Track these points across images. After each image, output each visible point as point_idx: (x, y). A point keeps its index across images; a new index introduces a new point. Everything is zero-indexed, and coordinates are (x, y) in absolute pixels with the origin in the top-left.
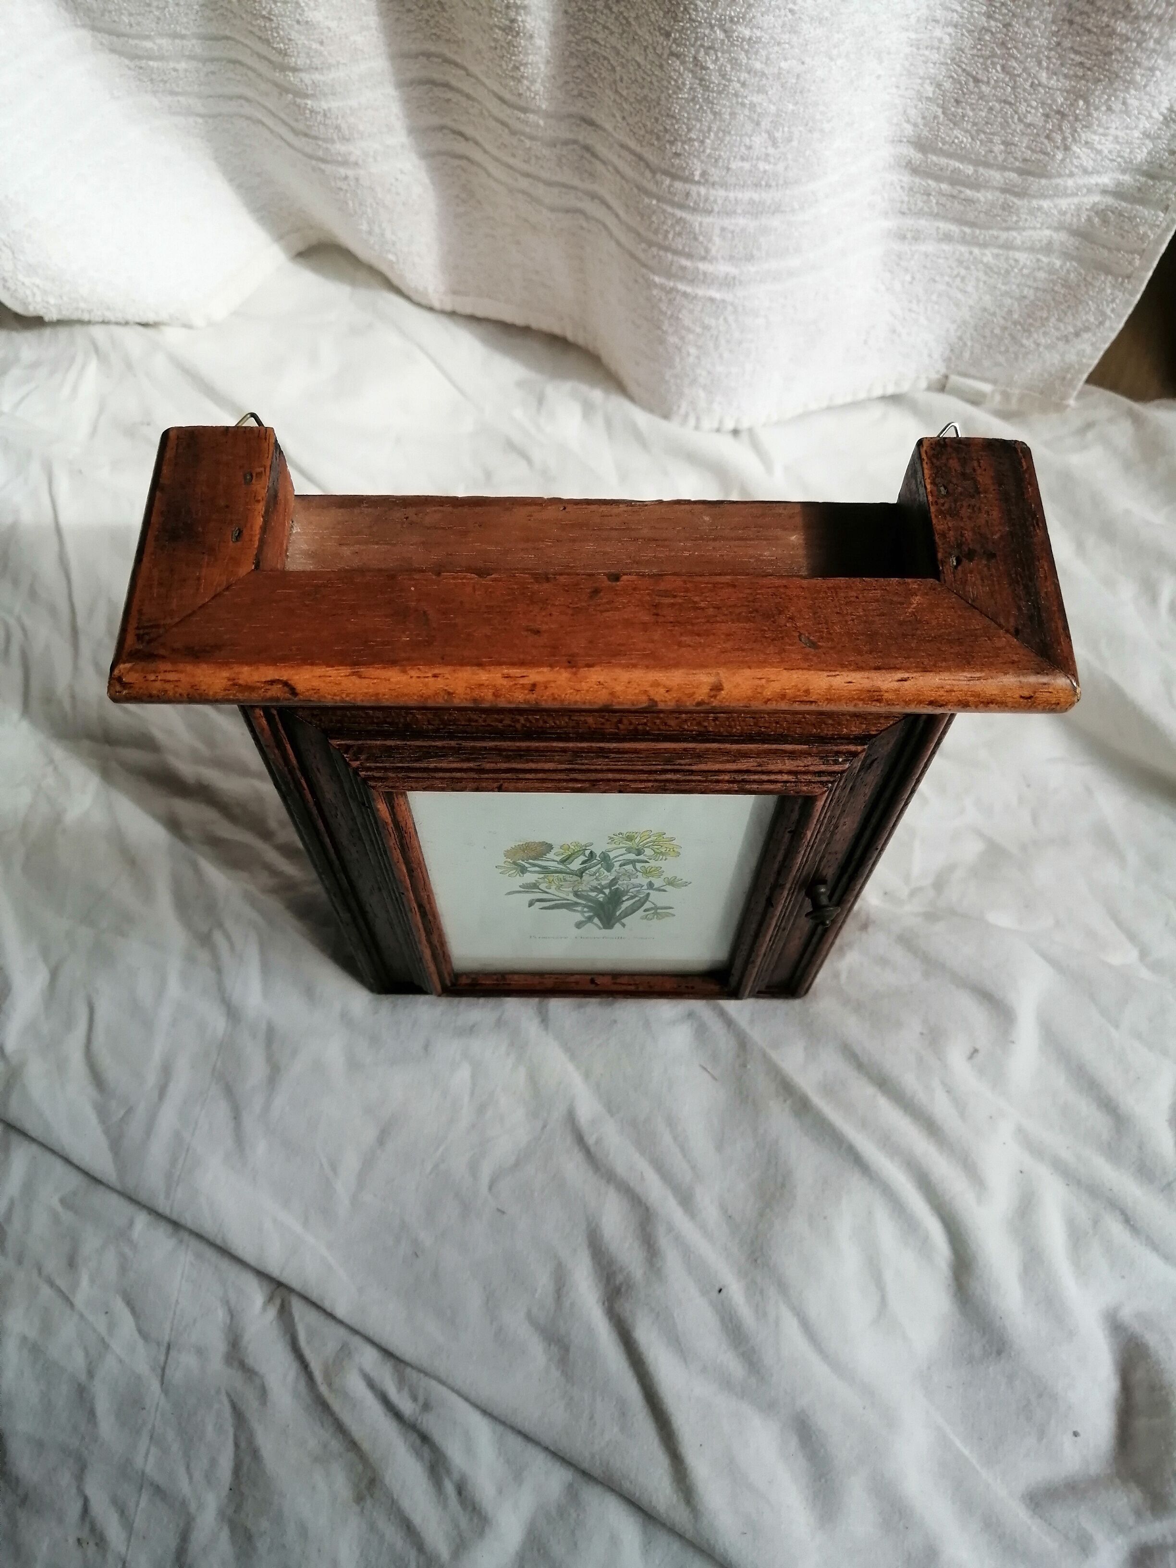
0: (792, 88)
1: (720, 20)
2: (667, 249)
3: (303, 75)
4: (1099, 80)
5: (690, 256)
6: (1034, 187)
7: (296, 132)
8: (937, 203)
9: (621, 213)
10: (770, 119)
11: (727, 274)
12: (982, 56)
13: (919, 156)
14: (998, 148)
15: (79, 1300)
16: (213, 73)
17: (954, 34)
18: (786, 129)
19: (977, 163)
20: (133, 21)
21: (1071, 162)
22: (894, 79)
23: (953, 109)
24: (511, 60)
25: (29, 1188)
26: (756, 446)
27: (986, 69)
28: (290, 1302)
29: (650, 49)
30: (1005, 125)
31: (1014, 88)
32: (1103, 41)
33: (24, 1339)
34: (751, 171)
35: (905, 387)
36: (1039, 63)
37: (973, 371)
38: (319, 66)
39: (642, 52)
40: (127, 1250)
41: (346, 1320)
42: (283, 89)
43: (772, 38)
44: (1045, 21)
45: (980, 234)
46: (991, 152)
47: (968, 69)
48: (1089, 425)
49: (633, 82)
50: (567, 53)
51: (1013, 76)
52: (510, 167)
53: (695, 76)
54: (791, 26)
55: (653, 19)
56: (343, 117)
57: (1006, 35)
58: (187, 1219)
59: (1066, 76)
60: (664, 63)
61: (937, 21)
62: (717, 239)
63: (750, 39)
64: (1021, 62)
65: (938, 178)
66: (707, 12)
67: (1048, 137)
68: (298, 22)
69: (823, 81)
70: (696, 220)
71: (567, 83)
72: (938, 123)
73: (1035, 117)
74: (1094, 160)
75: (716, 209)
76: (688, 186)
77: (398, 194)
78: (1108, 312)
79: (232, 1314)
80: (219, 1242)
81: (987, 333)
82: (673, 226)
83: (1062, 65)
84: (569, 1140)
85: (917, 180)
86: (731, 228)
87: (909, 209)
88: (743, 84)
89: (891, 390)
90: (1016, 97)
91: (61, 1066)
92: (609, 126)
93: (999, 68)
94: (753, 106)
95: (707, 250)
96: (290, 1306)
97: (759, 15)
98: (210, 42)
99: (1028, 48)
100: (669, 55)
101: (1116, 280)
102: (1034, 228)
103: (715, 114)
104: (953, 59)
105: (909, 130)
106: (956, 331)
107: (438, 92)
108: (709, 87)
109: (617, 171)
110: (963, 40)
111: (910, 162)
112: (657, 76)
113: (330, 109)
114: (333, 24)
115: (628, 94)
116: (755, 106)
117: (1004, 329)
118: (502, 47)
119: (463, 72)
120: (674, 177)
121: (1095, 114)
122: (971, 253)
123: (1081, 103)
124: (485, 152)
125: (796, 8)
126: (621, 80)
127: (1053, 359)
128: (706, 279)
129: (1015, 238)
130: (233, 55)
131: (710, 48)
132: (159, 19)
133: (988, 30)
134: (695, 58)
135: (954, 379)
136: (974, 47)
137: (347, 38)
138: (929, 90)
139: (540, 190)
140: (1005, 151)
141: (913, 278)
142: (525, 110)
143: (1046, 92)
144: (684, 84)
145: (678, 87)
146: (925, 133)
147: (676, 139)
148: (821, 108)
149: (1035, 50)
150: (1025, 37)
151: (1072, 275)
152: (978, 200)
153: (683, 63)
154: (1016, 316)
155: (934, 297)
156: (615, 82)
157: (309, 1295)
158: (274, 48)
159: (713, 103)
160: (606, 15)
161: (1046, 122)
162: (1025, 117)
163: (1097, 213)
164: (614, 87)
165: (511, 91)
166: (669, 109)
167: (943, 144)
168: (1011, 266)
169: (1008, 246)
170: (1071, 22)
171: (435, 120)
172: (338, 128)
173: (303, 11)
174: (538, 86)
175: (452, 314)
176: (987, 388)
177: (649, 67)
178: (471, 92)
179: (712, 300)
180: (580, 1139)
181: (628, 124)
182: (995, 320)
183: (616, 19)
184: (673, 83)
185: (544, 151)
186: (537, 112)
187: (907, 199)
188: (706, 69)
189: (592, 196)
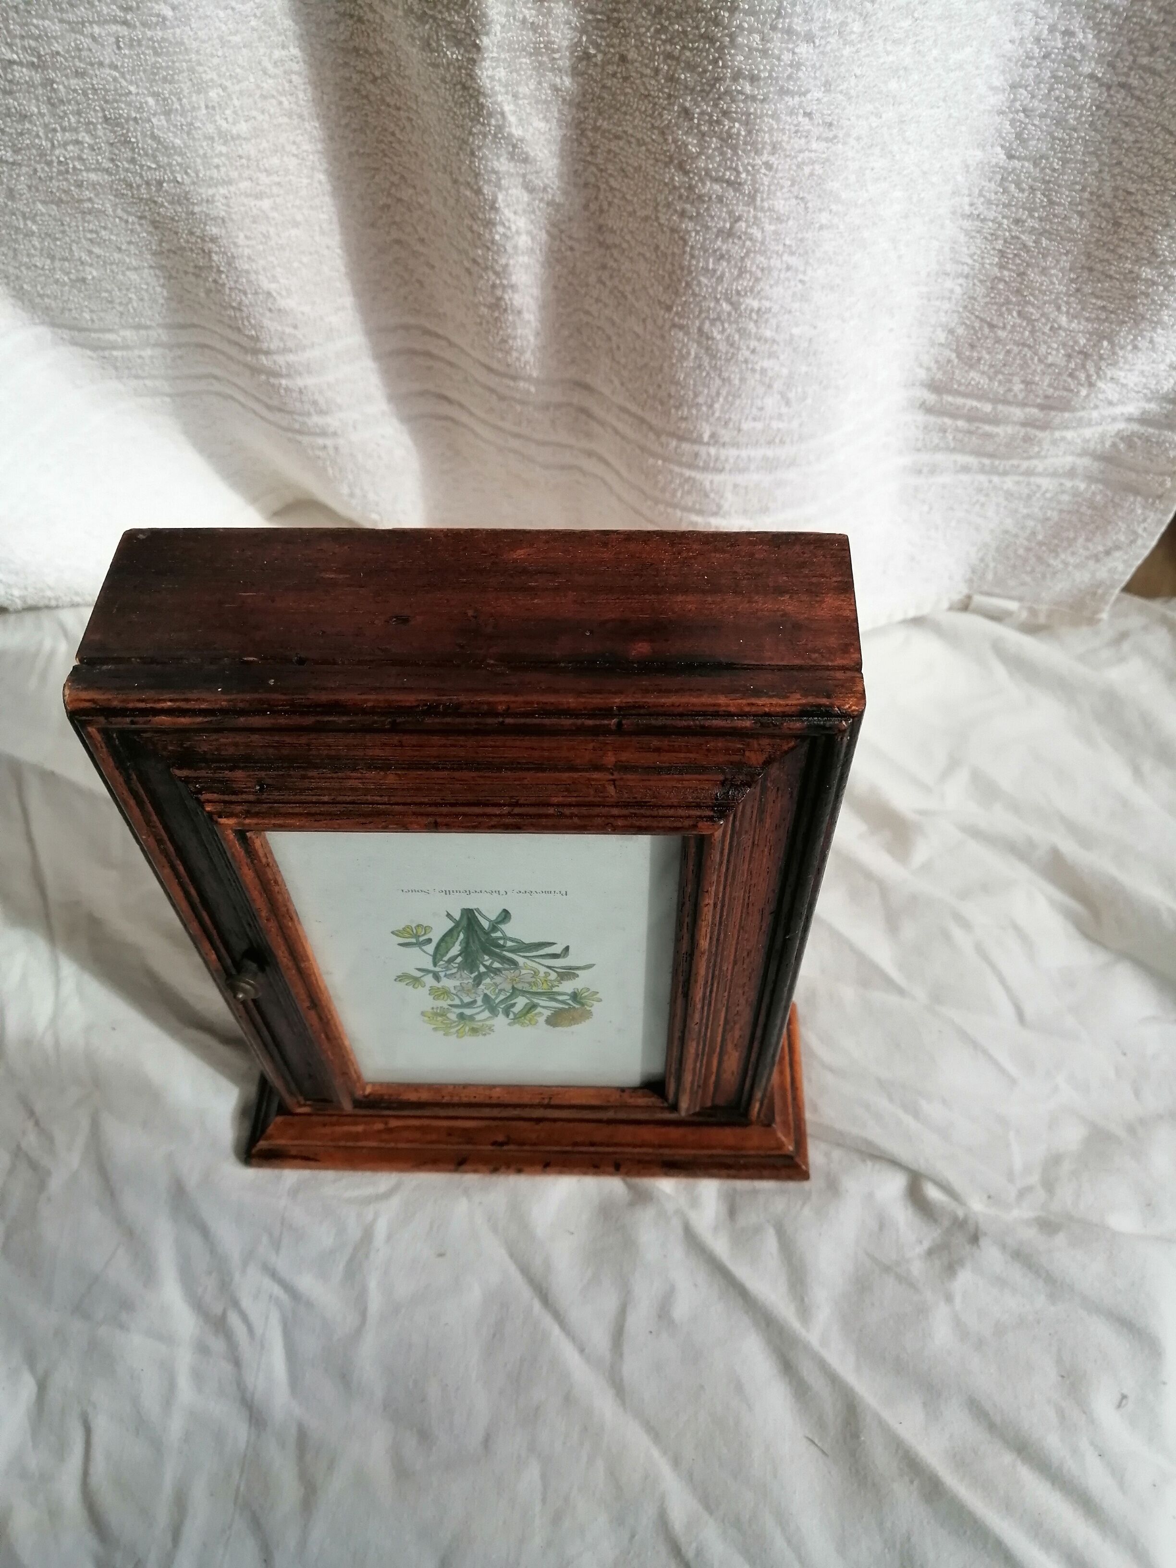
0: (804, 351)
1: (726, 294)
2: (675, 506)
3: (276, 357)
4: (1124, 322)
5: (700, 512)
6: (1057, 421)
7: (269, 407)
8: (954, 438)
9: (624, 472)
10: (782, 381)
12: (996, 303)
13: (933, 397)
14: (1018, 387)
16: (181, 357)
17: (965, 285)
18: (799, 389)
19: (995, 401)
20: (95, 317)
21: (1097, 397)
22: (904, 330)
23: (967, 353)
24: (498, 334)
27: (1001, 315)
29: (649, 321)
30: (1024, 365)
31: (1032, 332)
32: (1127, 286)
34: (763, 430)
36: (1059, 308)
37: (997, 590)
38: (294, 348)
39: (641, 323)
42: (255, 371)
43: (782, 307)
44: (1062, 270)
45: (1000, 464)
46: (1010, 390)
47: (982, 315)
48: (1123, 636)
49: (631, 351)
50: (557, 325)
51: (1030, 321)
52: (498, 428)
53: (699, 343)
54: (802, 295)
55: (652, 293)
56: (320, 392)
57: (1021, 283)
59: (1088, 320)
60: (665, 334)
61: (947, 274)
62: (729, 495)
63: (759, 310)
64: (1038, 308)
65: (953, 416)
66: (711, 287)
67: (1071, 375)
68: (270, 310)
69: (836, 342)
70: (706, 479)
71: (558, 351)
72: (952, 367)
73: (1057, 357)
74: (1120, 394)
75: (728, 467)
76: (696, 448)
77: (380, 457)
78: (1140, 531)
82: (681, 485)
83: (1083, 309)
85: (932, 419)
86: (744, 483)
87: (925, 446)
88: (753, 351)
90: (1035, 340)
92: (606, 390)
93: (1015, 314)
94: (763, 371)
95: (719, 507)
97: (768, 287)
98: (177, 331)
99: (1045, 294)
100: (671, 327)
101: (1147, 501)
102: (1057, 456)
103: (723, 380)
104: (965, 307)
105: (922, 374)
107: (419, 360)
108: (716, 355)
109: (616, 431)
110: (975, 290)
111: (924, 403)
112: (658, 346)
113: (306, 387)
114: (307, 309)
115: (626, 362)
116: (766, 370)
117: (1028, 549)
118: (488, 322)
119: (443, 343)
120: (681, 439)
121: (1121, 353)
122: (990, 482)
123: (1105, 343)
124: (471, 414)
125: (806, 279)
126: (618, 348)
127: (1082, 578)
129: (1036, 467)
130: (201, 340)
131: (714, 320)
132: (122, 313)
133: (1001, 279)
134: (700, 330)
135: (978, 599)
136: (988, 295)
137: (322, 320)
138: (942, 337)
139: (533, 450)
140: (1026, 389)
141: (931, 509)
142: (514, 378)
143: (1067, 335)
144: (689, 353)
145: (682, 356)
146: (939, 376)
147: (681, 404)
148: (835, 367)
149: (1053, 296)
150: (1042, 284)
151: (1098, 498)
152: (998, 435)
153: (687, 333)
154: (1040, 537)
155: (953, 524)
156: (611, 350)
158: (244, 335)
159: (720, 370)
160: (599, 289)
161: (1068, 361)
162: (1046, 358)
163: (1122, 439)
164: (610, 355)
165: (499, 361)
166: (673, 376)
167: (959, 386)
168: (1032, 491)
169: (1029, 473)
170: (1091, 270)
171: (418, 387)
172: (315, 403)
173: (275, 299)
174: (528, 356)
177: (649, 337)
178: (454, 360)
181: (627, 390)
183: (611, 292)
184: (676, 352)
185: (536, 415)
186: (529, 379)
187: (921, 437)
188: (713, 339)
189: (590, 454)
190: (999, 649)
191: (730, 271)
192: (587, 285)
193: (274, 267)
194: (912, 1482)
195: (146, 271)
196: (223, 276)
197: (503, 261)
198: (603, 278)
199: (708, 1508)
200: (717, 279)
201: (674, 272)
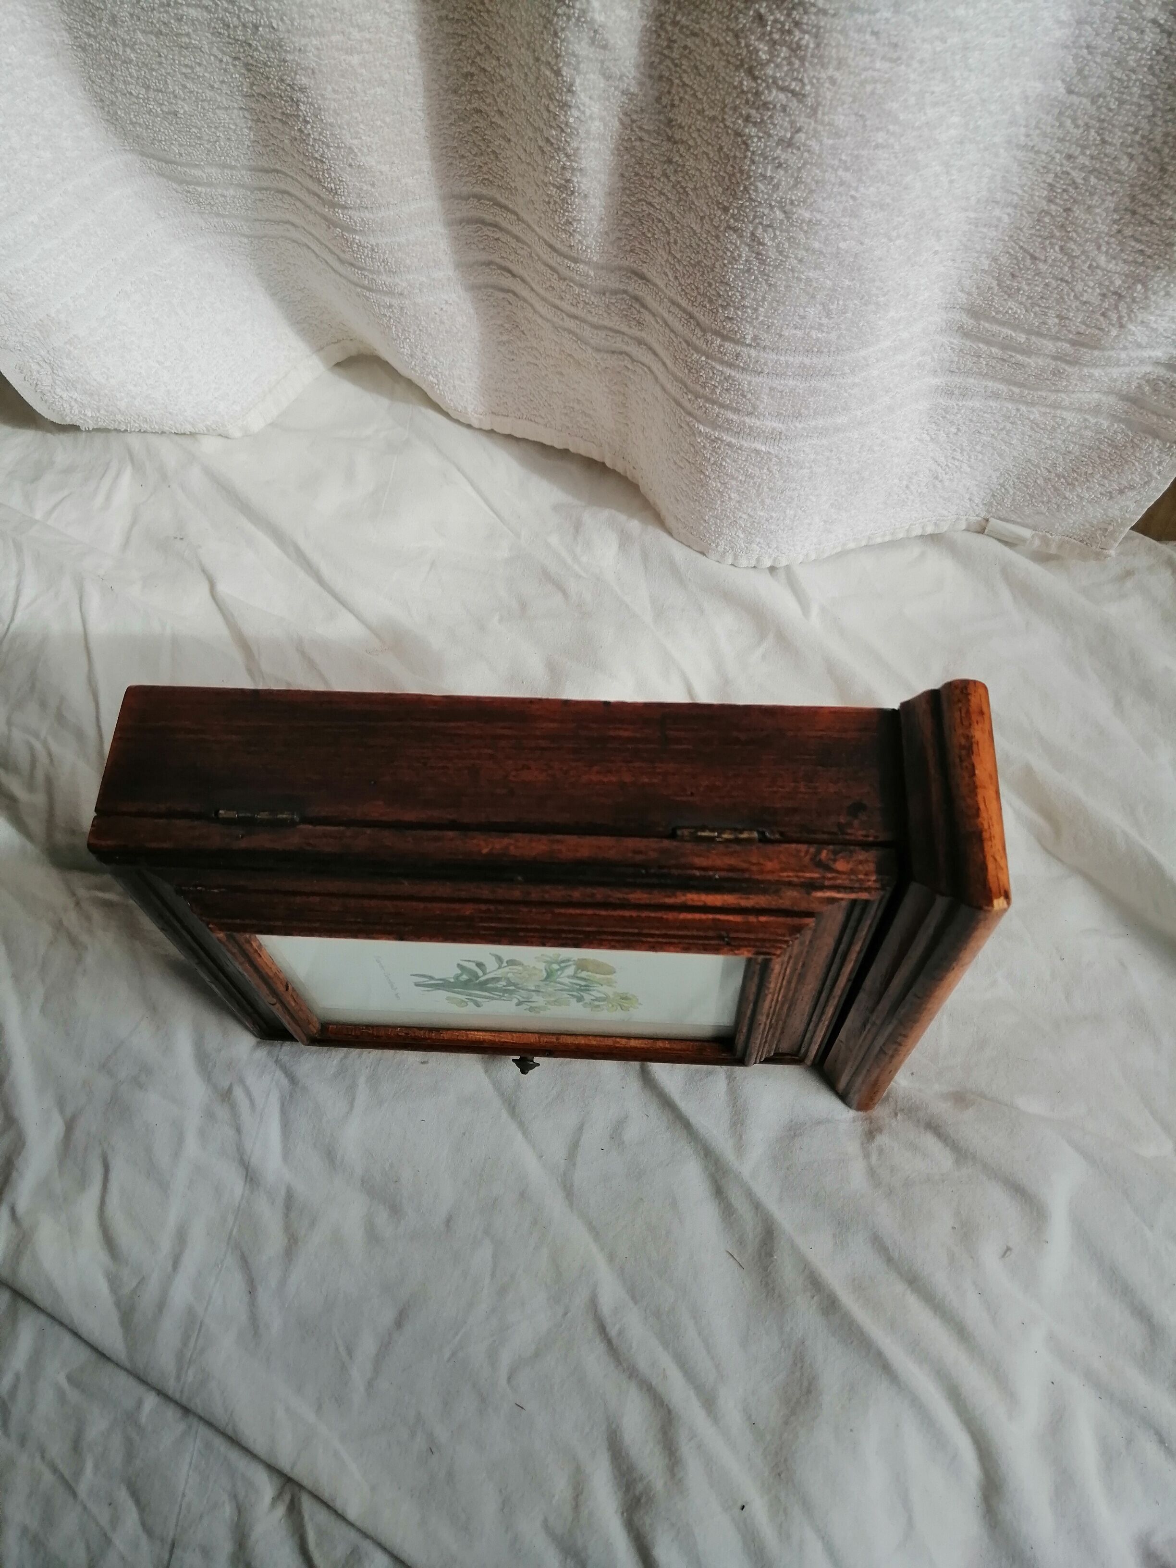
0: (849, 265)
1: (780, 202)
2: (714, 402)
3: (351, 212)
4: (1159, 268)
5: (737, 411)
6: (1087, 357)
7: (342, 261)
8: (987, 364)
9: (669, 363)
10: (825, 293)
11: (774, 429)
12: (1040, 236)
13: (971, 322)
14: (1052, 321)
15: (82, 1489)
16: (261, 200)
17: (1013, 214)
18: (841, 302)
19: (1029, 332)
20: (183, 152)
21: (1126, 339)
22: (950, 254)
23: (1008, 282)
24: (564, 215)
25: (35, 1361)
26: (793, 584)
27: (1044, 248)
28: (299, 1499)
29: (707, 220)
30: (1061, 300)
31: (1072, 268)
32: (1165, 233)
33: (25, 1530)
34: (803, 338)
35: (944, 528)
36: (1099, 248)
38: (369, 206)
39: (698, 221)
40: (134, 1435)
41: (357, 1521)
42: (331, 223)
43: (832, 221)
44: (1106, 209)
45: (1029, 394)
46: (1045, 323)
47: (1026, 246)
48: (1129, 573)
49: (687, 247)
50: (621, 212)
51: (1071, 257)
52: (557, 307)
53: (751, 248)
54: (852, 211)
55: (711, 193)
56: (391, 252)
57: (1066, 219)
58: (197, 1404)
59: (1125, 261)
60: (720, 234)
61: (997, 203)
62: (765, 398)
63: (810, 221)
64: (1080, 245)
65: (988, 343)
66: (767, 193)
67: (1103, 314)
68: (350, 165)
69: (881, 259)
70: (744, 379)
71: (619, 239)
72: (992, 294)
73: (1092, 296)
74: (1149, 337)
75: (766, 371)
76: (739, 348)
77: (442, 322)
78: (1155, 474)
79: (240, 1510)
80: (230, 1432)
81: (1031, 483)
82: (720, 382)
83: (1122, 251)
84: (591, 1328)
85: (968, 343)
86: (780, 388)
87: (959, 369)
88: (800, 261)
89: (930, 530)
90: (1073, 276)
91: (73, 1229)
92: (661, 284)
93: (1057, 248)
94: (809, 280)
95: (755, 407)
96: (300, 1503)
97: (820, 200)
98: (260, 174)
99: (1087, 232)
100: (726, 228)
101: (1165, 445)
102: (1084, 392)
103: (770, 285)
104: (1011, 237)
105: (962, 298)
106: (999, 478)
107: (486, 231)
108: (765, 261)
109: (666, 325)
110: (1022, 221)
111: (962, 326)
112: (712, 245)
113: (377, 245)
114: (385, 168)
115: (682, 257)
116: (811, 280)
117: (1047, 480)
118: (555, 202)
119: (514, 217)
120: (725, 338)
121: (1153, 298)
122: (1018, 410)
123: (1139, 287)
124: (533, 290)
125: (858, 195)
126: (676, 243)
127: (1095, 513)
128: (752, 433)
129: (1063, 400)
130: (282, 186)
131: (768, 226)
132: (209, 151)
133: (1048, 213)
134: (753, 234)
135: (994, 523)
136: (1033, 228)
137: (399, 180)
138: (985, 263)
139: (587, 332)
140: (1060, 324)
141: (958, 430)
142: (575, 260)
143: (1104, 275)
144: (740, 256)
145: (734, 258)
146: (979, 302)
147: (728, 304)
148: (878, 284)
149: (1095, 235)
150: (1085, 222)
151: (1119, 437)
152: (1029, 365)
153: (741, 236)
154: (1060, 470)
155: (978, 448)
156: (668, 243)
157: (320, 1495)
158: (324, 187)
159: (768, 276)
160: (663, 182)
161: (1103, 301)
162: (1082, 295)
163: (1148, 381)
164: (667, 248)
165: (562, 241)
166: (724, 277)
167: (997, 313)
168: (1057, 423)
169: (1056, 406)
170: (1134, 213)
171: (483, 257)
172: (385, 262)
173: (356, 155)
174: (590, 240)
175: (490, 433)
176: (1027, 533)
177: (705, 236)
178: (520, 234)
179: (757, 452)
180: (602, 1329)
181: (680, 284)
182: (1039, 471)
183: (673, 187)
184: (729, 254)
185: (592, 298)
186: (588, 263)
187: (956, 359)
188: (763, 244)
189: (640, 342)
190: (1007, 573)
191: (786, 181)
192: (653, 177)
193: (357, 123)
194: (813, 1297)
195: (235, 111)
196: (309, 127)
197: (574, 144)
198: (668, 171)
199: (633, 1298)
200: (774, 186)
201: (734, 175)
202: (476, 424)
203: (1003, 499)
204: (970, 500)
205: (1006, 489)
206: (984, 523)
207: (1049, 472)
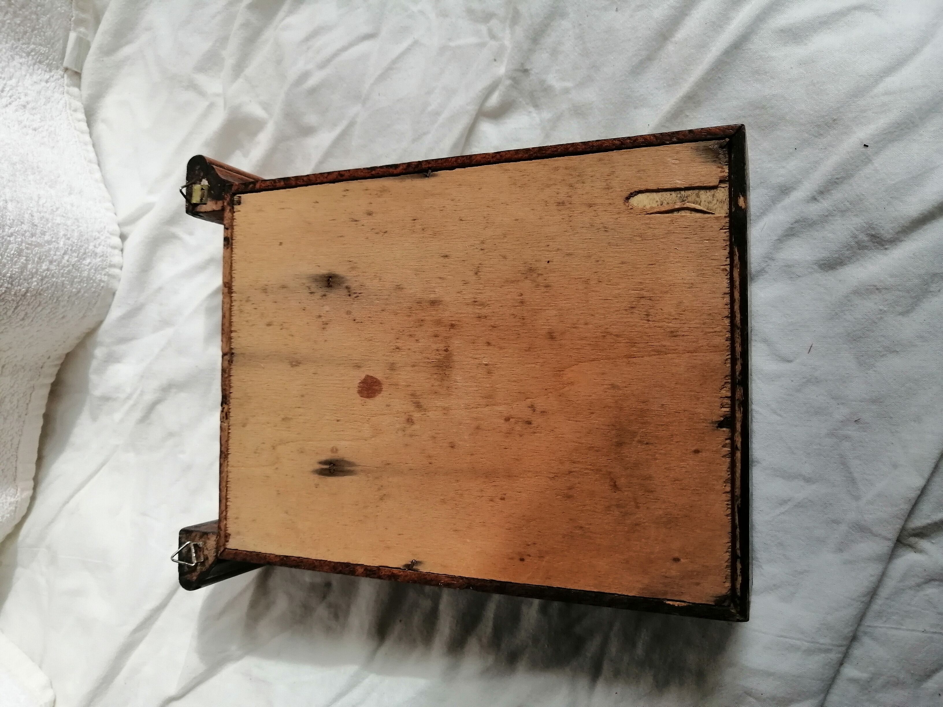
26: (132, 220)
28: (913, 529)
35: (78, 104)
40: (880, 682)
41: (926, 475)
58: (848, 631)
79: (929, 580)
81: (21, 29)
89: (81, 116)
96: (920, 528)
106: (21, 57)
157: (906, 513)
175: (37, 481)
176: (73, 36)
182: (9, 21)
202: (30, 493)
203: (41, 54)
204: (47, 82)
205: (32, 51)
206: (69, 72)
207: (7, 13)
